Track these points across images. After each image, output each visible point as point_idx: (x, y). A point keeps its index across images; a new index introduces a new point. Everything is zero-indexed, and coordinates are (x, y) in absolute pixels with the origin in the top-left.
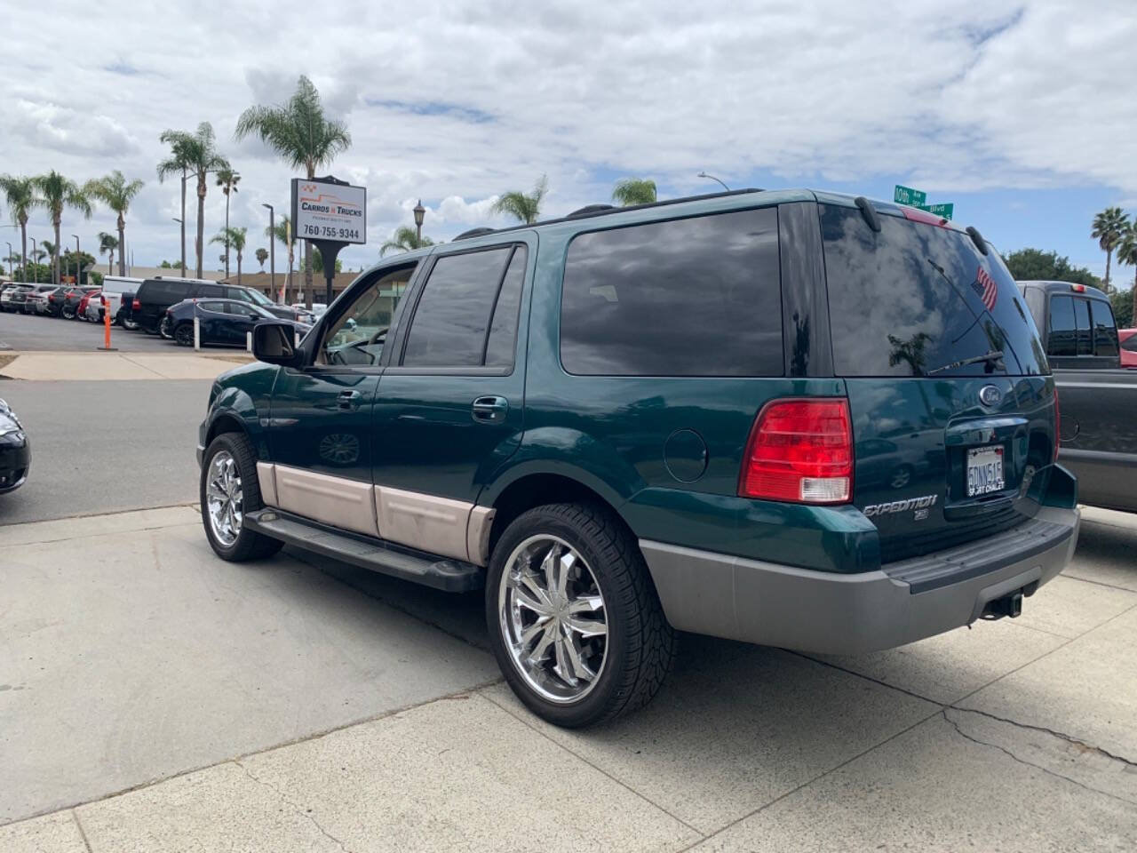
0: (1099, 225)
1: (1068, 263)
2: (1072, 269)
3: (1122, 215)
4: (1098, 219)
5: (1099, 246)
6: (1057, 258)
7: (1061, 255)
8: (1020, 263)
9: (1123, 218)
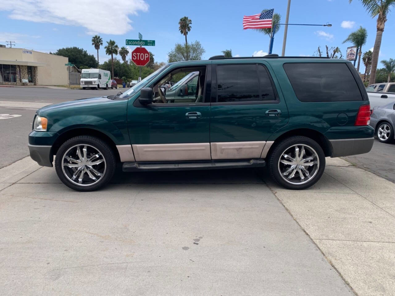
0: (93, 40)
1: (87, 53)
2: (89, 55)
3: (100, 38)
4: (93, 38)
5: (94, 48)
6: (83, 51)
7: (85, 50)
8: (73, 52)
9: (100, 39)
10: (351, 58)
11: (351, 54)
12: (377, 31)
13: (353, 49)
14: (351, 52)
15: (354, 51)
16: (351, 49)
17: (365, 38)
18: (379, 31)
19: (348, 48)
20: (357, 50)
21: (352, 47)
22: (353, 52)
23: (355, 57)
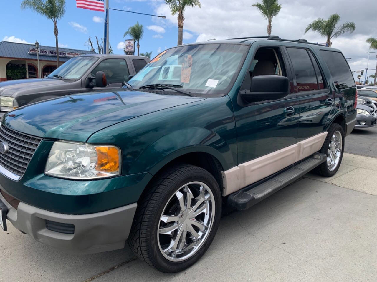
10: (130, 50)
11: (129, 46)
12: (179, 28)
13: (130, 41)
14: (129, 44)
15: (132, 43)
16: (128, 42)
17: (141, 33)
18: (180, 27)
19: (126, 40)
20: (135, 43)
21: (129, 40)
22: (131, 45)
23: (133, 49)
